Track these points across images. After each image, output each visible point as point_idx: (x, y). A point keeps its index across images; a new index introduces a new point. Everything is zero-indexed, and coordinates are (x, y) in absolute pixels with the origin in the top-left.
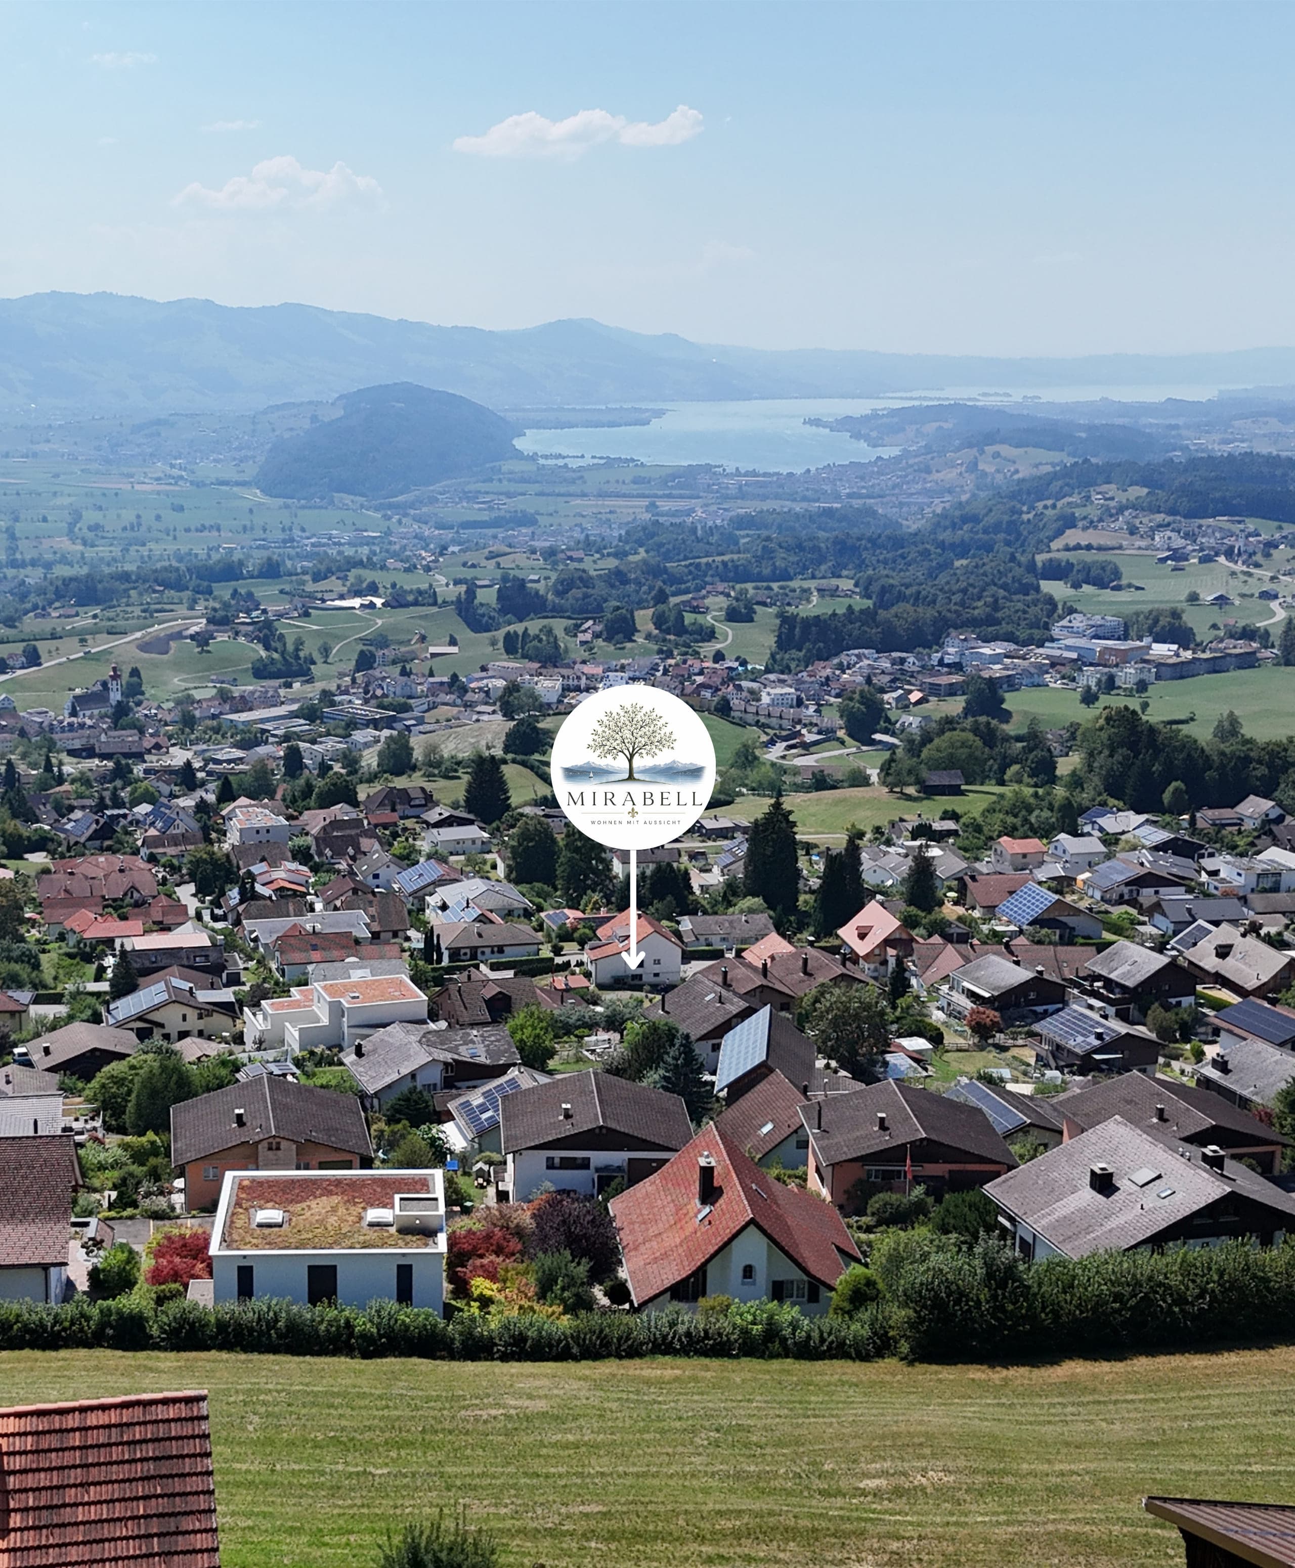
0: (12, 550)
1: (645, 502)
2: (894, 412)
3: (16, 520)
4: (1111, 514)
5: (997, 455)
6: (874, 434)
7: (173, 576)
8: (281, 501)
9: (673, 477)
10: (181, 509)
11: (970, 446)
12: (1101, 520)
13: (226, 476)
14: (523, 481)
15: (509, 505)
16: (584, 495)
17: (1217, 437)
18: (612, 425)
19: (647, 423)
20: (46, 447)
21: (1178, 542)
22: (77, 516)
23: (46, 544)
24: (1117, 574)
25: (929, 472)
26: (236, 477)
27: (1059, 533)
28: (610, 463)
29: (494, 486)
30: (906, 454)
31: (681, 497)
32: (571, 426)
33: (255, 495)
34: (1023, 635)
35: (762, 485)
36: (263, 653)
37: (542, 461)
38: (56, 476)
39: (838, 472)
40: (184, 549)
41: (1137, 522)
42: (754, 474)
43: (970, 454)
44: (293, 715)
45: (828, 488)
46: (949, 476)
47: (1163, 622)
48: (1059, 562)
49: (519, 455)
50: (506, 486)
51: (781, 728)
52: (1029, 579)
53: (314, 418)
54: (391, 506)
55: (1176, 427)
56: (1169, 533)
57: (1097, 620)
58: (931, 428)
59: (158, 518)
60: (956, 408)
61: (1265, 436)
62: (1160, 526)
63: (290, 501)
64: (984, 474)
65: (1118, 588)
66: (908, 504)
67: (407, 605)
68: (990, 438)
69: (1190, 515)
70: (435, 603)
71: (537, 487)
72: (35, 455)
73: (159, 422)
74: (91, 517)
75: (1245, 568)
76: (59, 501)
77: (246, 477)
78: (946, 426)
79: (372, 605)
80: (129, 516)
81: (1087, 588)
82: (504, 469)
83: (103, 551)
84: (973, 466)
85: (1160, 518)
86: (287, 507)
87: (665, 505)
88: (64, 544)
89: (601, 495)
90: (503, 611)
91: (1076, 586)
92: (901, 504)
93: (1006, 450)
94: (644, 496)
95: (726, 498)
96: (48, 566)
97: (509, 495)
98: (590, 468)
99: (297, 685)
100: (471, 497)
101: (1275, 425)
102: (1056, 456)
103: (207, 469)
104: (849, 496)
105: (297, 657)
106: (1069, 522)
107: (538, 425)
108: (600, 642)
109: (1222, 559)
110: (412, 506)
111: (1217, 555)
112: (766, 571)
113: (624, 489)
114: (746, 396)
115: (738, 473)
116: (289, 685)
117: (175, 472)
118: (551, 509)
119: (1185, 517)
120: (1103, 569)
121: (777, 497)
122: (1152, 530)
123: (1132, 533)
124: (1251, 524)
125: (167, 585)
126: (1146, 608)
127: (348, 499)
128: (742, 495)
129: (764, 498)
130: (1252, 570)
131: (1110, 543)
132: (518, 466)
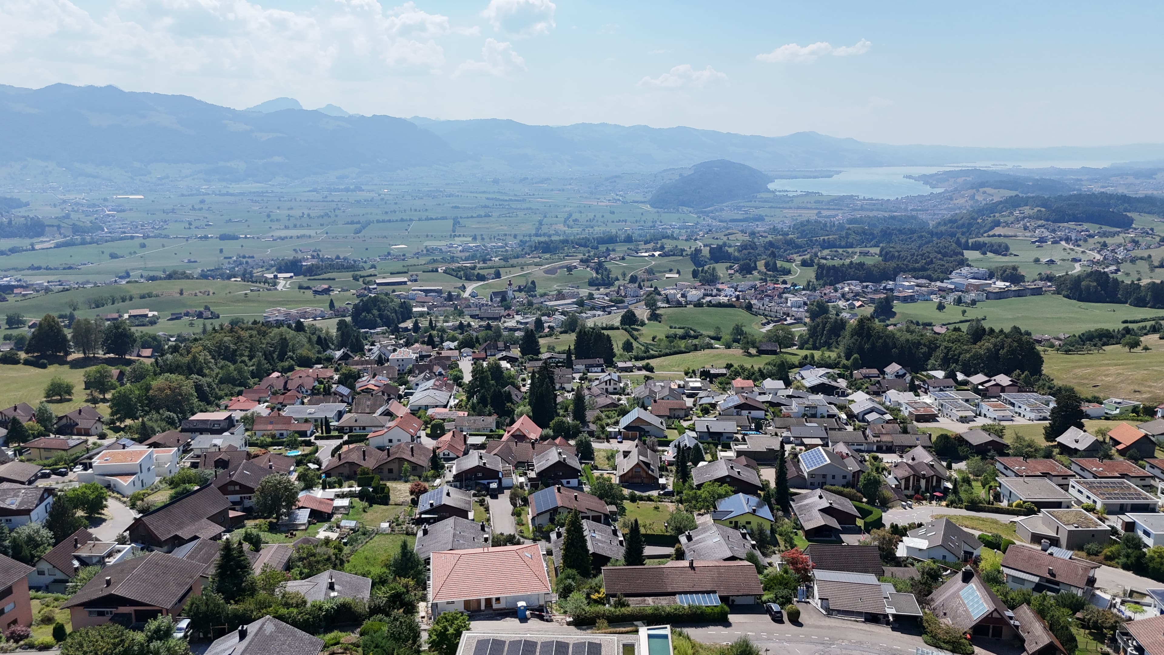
0: (538, 229)
1: (816, 212)
2: (945, 173)
3: (545, 217)
4: (1018, 220)
5: (984, 193)
6: (934, 182)
7: (583, 241)
8: (656, 210)
9: (833, 200)
10: (613, 213)
11: (972, 188)
12: (1012, 223)
13: (636, 199)
14: (765, 201)
15: (754, 212)
16: (790, 208)
17: (1100, 184)
18: (815, 177)
19: (831, 176)
20: (569, 187)
21: (1046, 233)
22: (570, 215)
23: (554, 226)
24: (1007, 248)
25: (951, 199)
26: (643, 200)
27: (992, 229)
28: (808, 194)
29: (752, 204)
30: (946, 191)
31: (834, 209)
32: (796, 178)
33: (648, 207)
34: (934, 276)
35: (874, 205)
36: (594, 275)
37: (777, 193)
38: (569, 199)
39: (910, 199)
40: (608, 230)
41: (1028, 224)
42: (872, 199)
43: (971, 192)
44: (573, 303)
45: (903, 206)
46: (961, 201)
47: (1008, 271)
48: (979, 242)
49: (768, 191)
50: (757, 204)
51: (776, 317)
52: (959, 250)
53: (681, 175)
54: (702, 212)
55: (1081, 180)
56: (1043, 230)
57: (975, 270)
58: (961, 180)
59: (603, 216)
60: (975, 171)
61: (1124, 184)
62: (1039, 226)
63: (660, 210)
64: (977, 201)
65: (1005, 255)
66: (938, 214)
67: (669, 256)
68: (983, 185)
69: (1055, 221)
70: (682, 255)
71: (771, 204)
72: (563, 190)
73: (616, 177)
74: (576, 216)
75: (1072, 247)
76: (565, 210)
77: (645, 200)
78: (968, 179)
79: (653, 255)
80: (591, 216)
81: (989, 254)
82: (759, 196)
83: (575, 230)
84: (973, 197)
85: (1040, 222)
86: (658, 212)
87: (825, 213)
88: (561, 227)
89: (798, 208)
90: (711, 259)
91: (984, 253)
92: (935, 214)
93: (989, 190)
94: (817, 209)
95: (855, 210)
96: (550, 236)
97: (756, 208)
98: (798, 196)
99: (602, 290)
100: (739, 208)
101: (1131, 179)
102: (1013, 193)
103: (631, 196)
104: (911, 210)
105: (608, 278)
106: (997, 224)
107: (782, 177)
108: (737, 274)
109: (1063, 243)
110: (712, 212)
111: (1061, 240)
112: (843, 243)
113: (809, 206)
114: (881, 165)
115: (864, 199)
116: (599, 290)
117: (618, 197)
118: (773, 214)
119: (1053, 222)
120: (1000, 246)
121: (878, 210)
122: (1036, 228)
123: (1025, 229)
124: (1086, 226)
125: (581, 245)
126: (1010, 264)
127: (685, 209)
128: (862, 209)
129: (872, 210)
130: (1076, 248)
131: (1010, 234)
132: (764, 195)
